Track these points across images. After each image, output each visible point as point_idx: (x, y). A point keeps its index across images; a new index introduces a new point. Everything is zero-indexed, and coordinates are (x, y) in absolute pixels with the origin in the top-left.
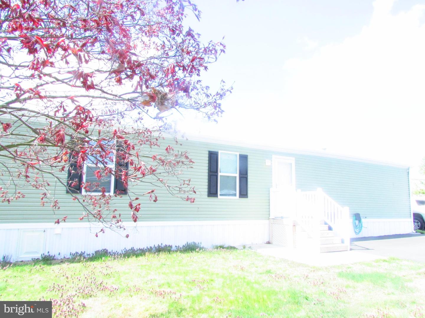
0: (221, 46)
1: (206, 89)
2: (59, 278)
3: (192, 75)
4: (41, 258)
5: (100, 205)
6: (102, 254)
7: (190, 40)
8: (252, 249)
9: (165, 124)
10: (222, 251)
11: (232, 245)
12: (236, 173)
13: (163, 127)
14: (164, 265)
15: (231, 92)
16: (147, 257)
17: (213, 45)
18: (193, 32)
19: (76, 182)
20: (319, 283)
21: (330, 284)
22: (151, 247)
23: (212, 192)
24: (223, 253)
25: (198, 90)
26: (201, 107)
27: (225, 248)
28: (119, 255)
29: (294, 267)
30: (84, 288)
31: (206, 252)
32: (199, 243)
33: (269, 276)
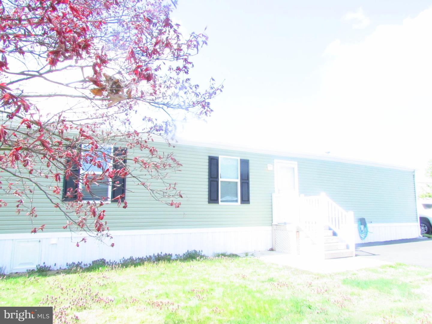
0: (204, 37)
1: (196, 87)
2: (53, 289)
4: (36, 270)
5: (85, 212)
6: (99, 265)
8: (255, 257)
9: (155, 126)
10: (224, 259)
11: (234, 253)
12: (238, 178)
14: (163, 274)
15: (221, 91)
16: (145, 266)
17: (195, 37)
18: (171, 22)
20: (323, 291)
21: (334, 292)
22: (150, 256)
23: (213, 198)
24: (225, 261)
25: (186, 88)
26: (190, 107)
27: (226, 256)
28: (117, 265)
29: (297, 275)
30: (79, 300)
31: (207, 260)
32: (199, 251)
33: (271, 285)
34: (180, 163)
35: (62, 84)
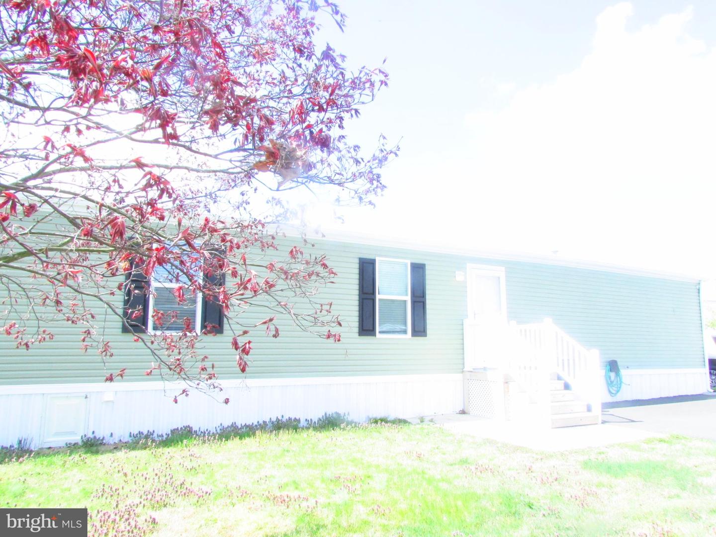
0: (381, 74)
1: (355, 150)
2: (111, 475)
3: (330, 126)
4: (80, 443)
5: (179, 349)
6: (182, 435)
7: (327, 67)
8: (436, 424)
9: (286, 212)
10: (385, 427)
11: (401, 417)
12: (407, 295)
13: (283, 216)
14: (287, 451)
15: (396, 155)
16: (258, 440)
17: (368, 74)
18: (334, 52)
19: (139, 310)
20: (550, 480)
21: (569, 481)
22: (264, 422)
23: (367, 327)
24: (386, 430)
25: (340, 151)
26: (348, 181)
27: (390, 422)
28: (211, 436)
29: (507, 453)
30: (154, 492)
31: (358, 428)
32: (345, 413)
33: (466, 469)
34: (334, 271)
35: (210, 156)
